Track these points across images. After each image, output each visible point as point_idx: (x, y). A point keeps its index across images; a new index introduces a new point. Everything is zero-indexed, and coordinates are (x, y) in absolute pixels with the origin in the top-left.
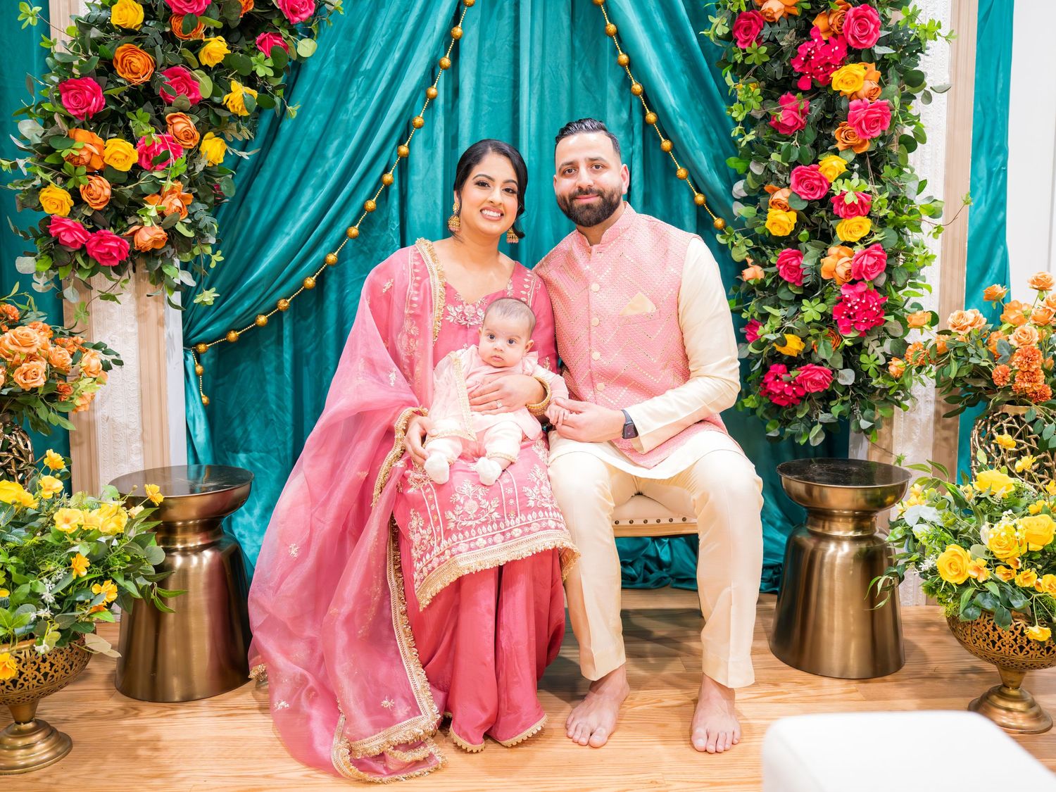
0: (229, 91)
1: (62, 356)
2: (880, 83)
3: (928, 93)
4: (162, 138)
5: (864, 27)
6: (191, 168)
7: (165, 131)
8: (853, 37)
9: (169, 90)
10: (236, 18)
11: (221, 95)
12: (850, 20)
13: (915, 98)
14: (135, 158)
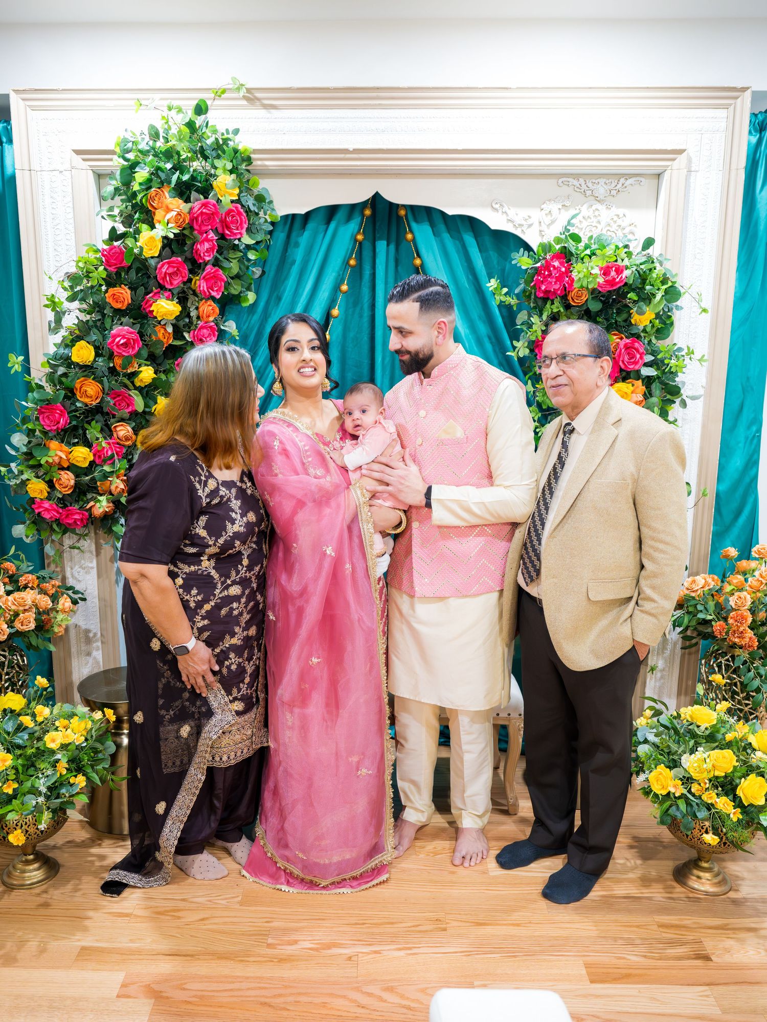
0: (156, 403)
1: (45, 602)
2: (645, 395)
3: (684, 400)
4: (109, 444)
5: (632, 356)
6: (130, 457)
7: (111, 436)
8: (623, 361)
9: (114, 409)
10: (159, 351)
11: (150, 408)
12: (621, 350)
13: (675, 402)
14: (92, 458)
